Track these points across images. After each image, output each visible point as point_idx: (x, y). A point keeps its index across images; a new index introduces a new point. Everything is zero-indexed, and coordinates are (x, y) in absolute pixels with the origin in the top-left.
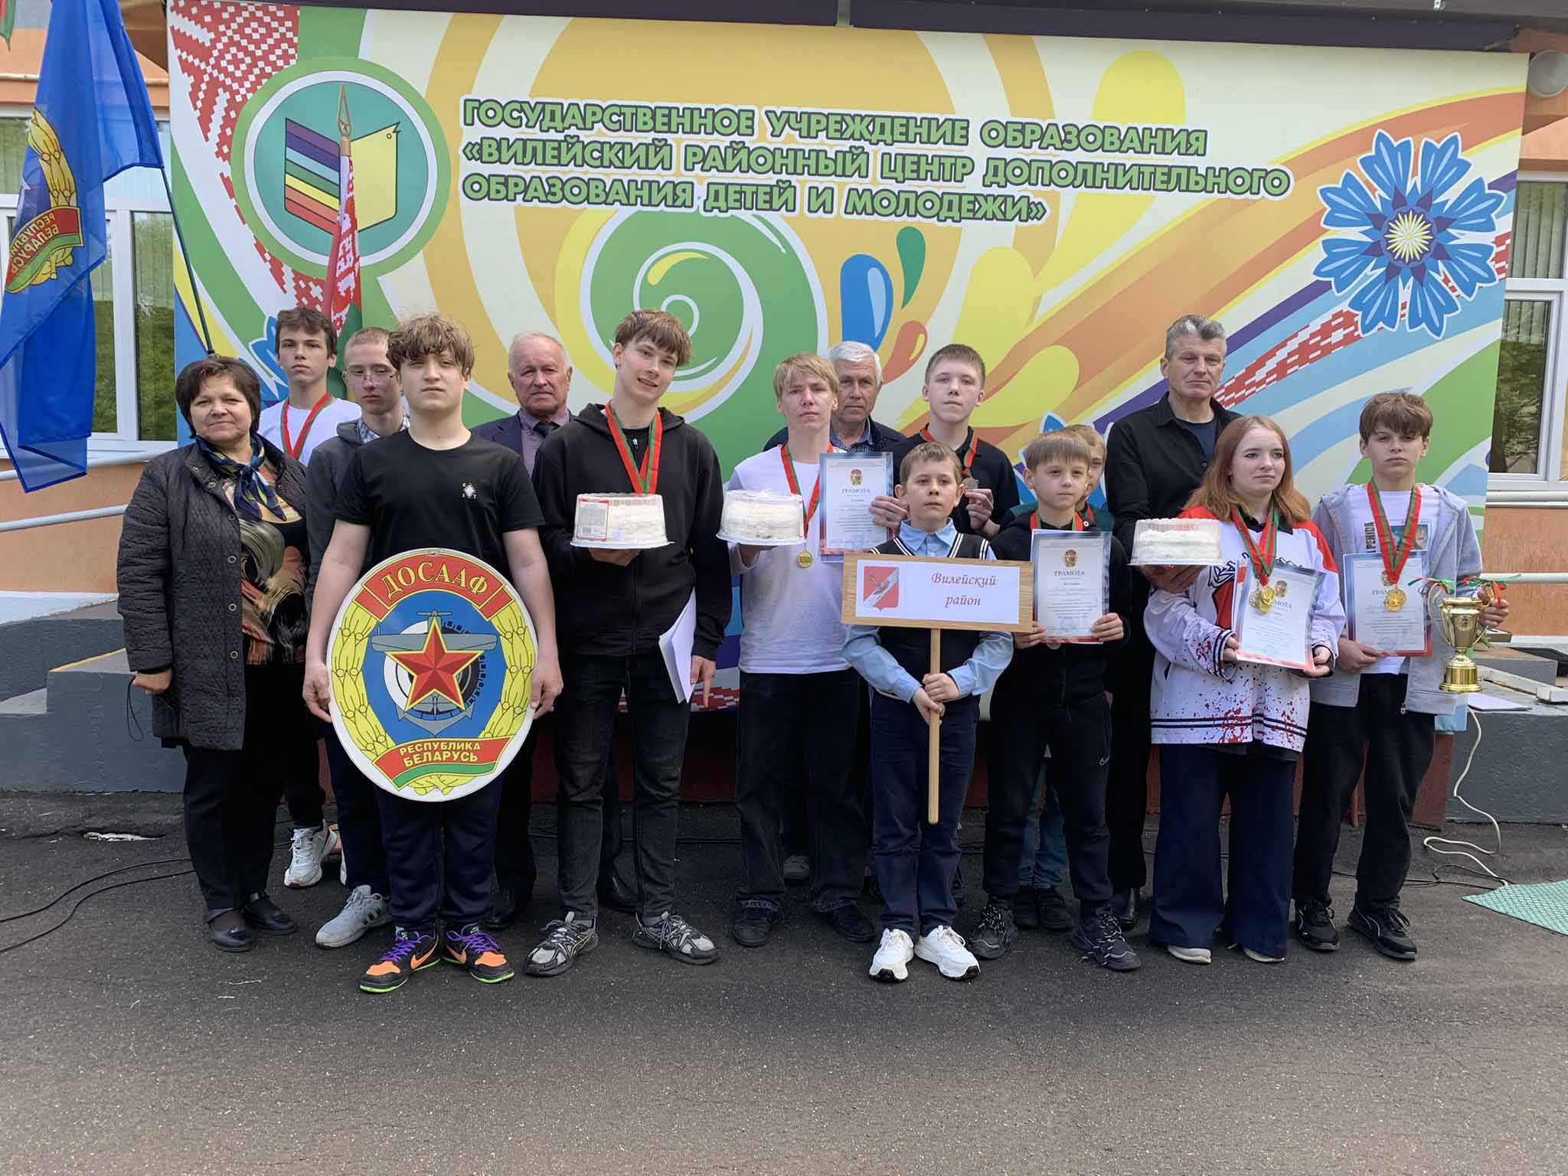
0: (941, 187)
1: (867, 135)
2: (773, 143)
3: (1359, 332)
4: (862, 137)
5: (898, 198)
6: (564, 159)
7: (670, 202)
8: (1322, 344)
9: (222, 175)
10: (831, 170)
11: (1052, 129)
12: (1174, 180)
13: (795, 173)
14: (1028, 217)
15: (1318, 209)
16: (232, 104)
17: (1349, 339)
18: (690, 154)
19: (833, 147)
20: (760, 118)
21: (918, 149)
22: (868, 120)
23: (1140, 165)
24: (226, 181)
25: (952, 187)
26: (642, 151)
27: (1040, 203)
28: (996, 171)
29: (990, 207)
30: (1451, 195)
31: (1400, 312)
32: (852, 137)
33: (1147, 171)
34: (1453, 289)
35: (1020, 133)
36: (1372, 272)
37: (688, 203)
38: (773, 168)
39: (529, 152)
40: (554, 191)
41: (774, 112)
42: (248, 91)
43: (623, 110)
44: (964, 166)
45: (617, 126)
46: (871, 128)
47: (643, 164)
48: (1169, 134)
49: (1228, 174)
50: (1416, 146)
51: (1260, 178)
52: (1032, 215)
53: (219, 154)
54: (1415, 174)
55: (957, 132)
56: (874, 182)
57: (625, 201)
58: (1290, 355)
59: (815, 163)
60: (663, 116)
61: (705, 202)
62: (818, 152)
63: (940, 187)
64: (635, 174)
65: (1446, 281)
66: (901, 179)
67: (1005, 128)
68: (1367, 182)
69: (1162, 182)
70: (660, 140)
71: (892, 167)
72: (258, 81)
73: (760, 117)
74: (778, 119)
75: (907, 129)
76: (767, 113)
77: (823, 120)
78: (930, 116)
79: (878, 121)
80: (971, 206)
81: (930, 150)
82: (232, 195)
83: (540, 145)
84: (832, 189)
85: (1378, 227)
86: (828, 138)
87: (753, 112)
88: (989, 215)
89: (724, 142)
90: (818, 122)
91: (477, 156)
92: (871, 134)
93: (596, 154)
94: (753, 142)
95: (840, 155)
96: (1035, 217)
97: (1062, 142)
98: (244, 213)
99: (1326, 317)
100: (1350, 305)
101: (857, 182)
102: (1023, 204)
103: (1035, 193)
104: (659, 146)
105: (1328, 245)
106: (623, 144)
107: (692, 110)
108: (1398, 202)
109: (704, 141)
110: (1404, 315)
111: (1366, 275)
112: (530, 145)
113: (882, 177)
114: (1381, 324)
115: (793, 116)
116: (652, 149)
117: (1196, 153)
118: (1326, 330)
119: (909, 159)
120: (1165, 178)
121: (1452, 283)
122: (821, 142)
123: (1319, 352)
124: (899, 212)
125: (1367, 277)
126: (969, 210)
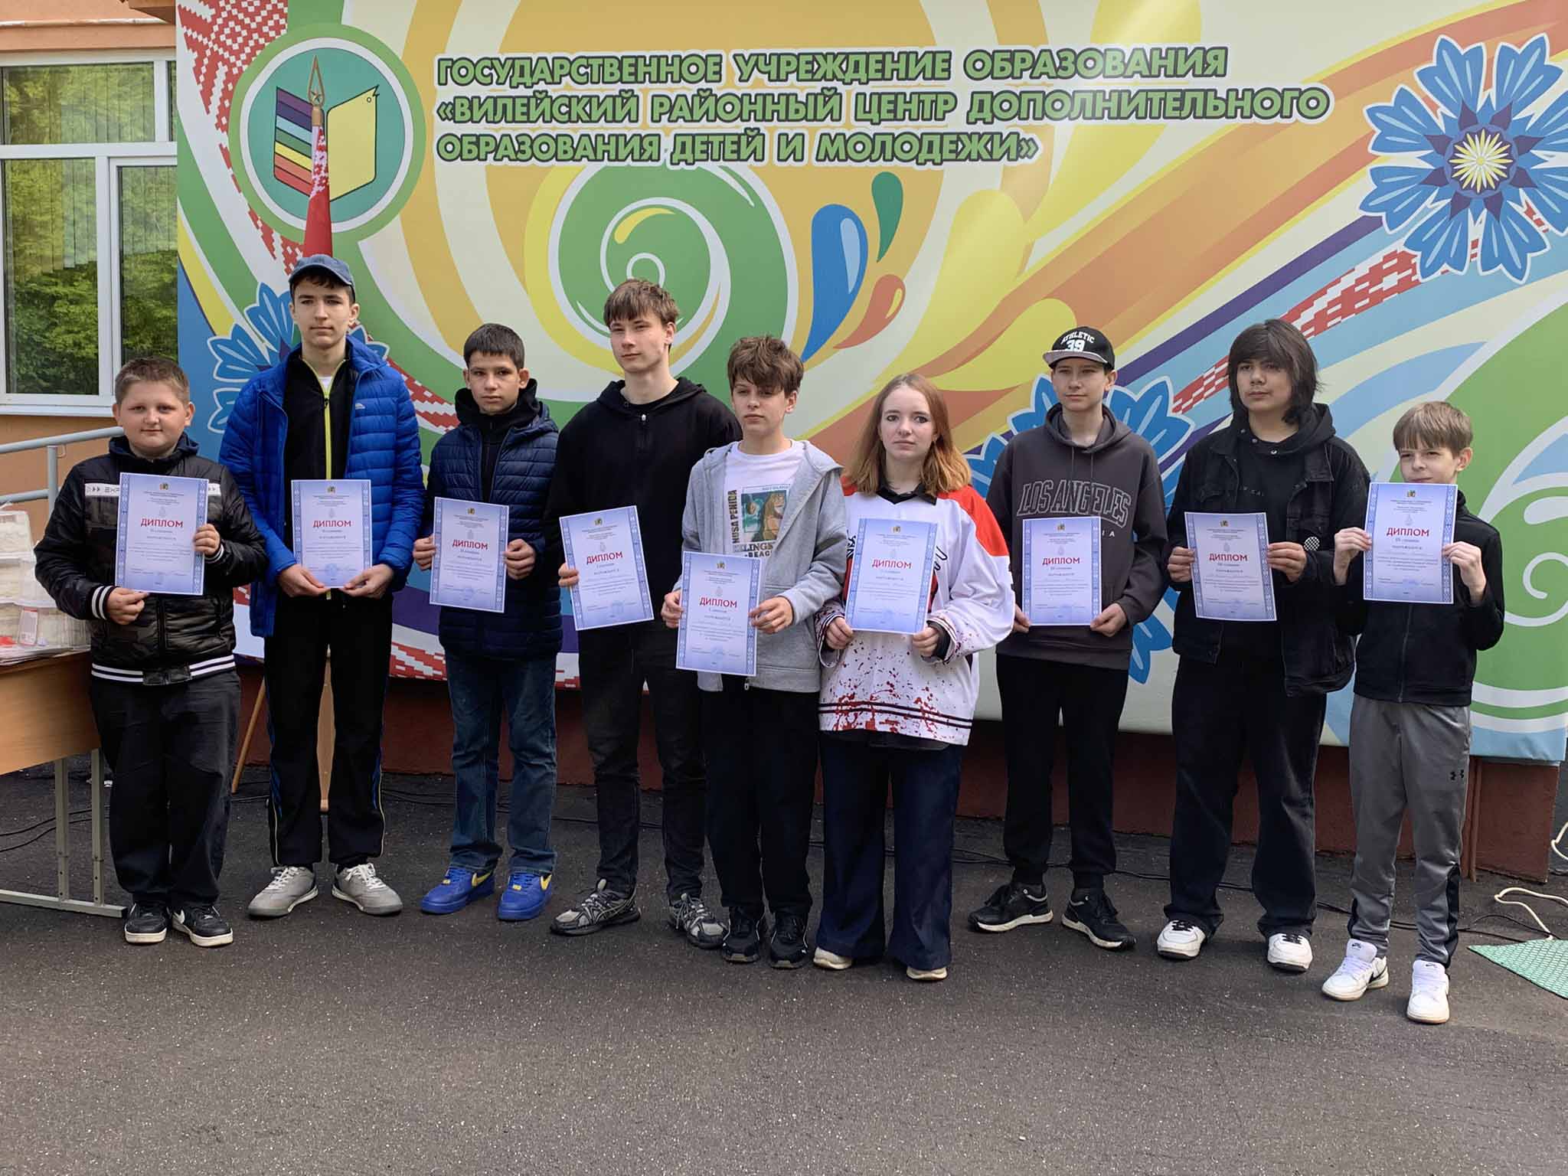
0: (918, 128)
1: (840, 75)
2: (740, 89)
3: (1418, 276)
4: (835, 77)
5: (873, 141)
6: (534, 114)
7: (637, 156)
8: (1372, 290)
9: (221, 146)
10: (802, 114)
11: (1045, 56)
12: (1186, 106)
13: (764, 119)
14: (1018, 156)
15: (1365, 132)
16: (231, 78)
17: (1404, 285)
18: (656, 105)
19: (803, 89)
20: (728, 64)
21: (894, 86)
22: (840, 58)
23: (1147, 91)
24: (225, 152)
25: (933, 126)
26: (609, 102)
27: (1032, 139)
28: (981, 105)
29: (975, 147)
30: (1535, 110)
31: (1470, 252)
32: (824, 77)
33: (1156, 97)
34: (1539, 223)
35: (1009, 62)
36: (1434, 204)
37: (655, 157)
38: (740, 115)
39: (500, 110)
40: (524, 149)
41: (742, 55)
42: (244, 62)
43: (591, 61)
44: (946, 102)
45: (584, 79)
46: (844, 66)
47: (610, 118)
48: (1182, 54)
49: (1254, 95)
50: (1490, 51)
51: (1292, 99)
52: (1022, 154)
53: (219, 125)
54: (1488, 86)
55: (938, 64)
56: (848, 125)
57: (592, 157)
58: (1331, 304)
59: (785, 108)
60: (630, 65)
61: (672, 154)
62: (788, 96)
63: (920, 127)
64: (602, 128)
65: (1530, 212)
66: (876, 120)
67: (992, 57)
68: (1426, 99)
69: (1175, 109)
70: (626, 92)
71: (866, 109)
72: (253, 54)
73: (728, 61)
74: (747, 62)
75: (882, 65)
76: (735, 56)
77: (793, 60)
78: (908, 49)
79: (852, 59)
80: (953, 147)
81: (908, 87)
82: (229, 165)
83: (509, 102)
84: (803, 135)
85: (1441, 151)
86: (798, 80)
87: (720, 56)
88: (974, 156)
89: (690, 90)
90: (789, 64)
91: (450, 116)
92: (845, 73)
93: (564, 109)
94: (720, 89)
95: (811, 99)
96: (1026, 155)
97: (1057, 70)
98: (240, 183)
99: (1377, 258)
100: (1405, 245)
101: (829, 126)
102: (1012, 142)
103: (1025, 128)
104: (626, 97)
105: (1376, 174)
106: (591, 97)
107: (659, 58)
108: (1468, 121)
109: (671, 90)
110: (1474, 258)
111: (1426, 207)
112: (500, 102)
113: (856, 120)
114: (1445, 267)
115: (762, 58)
116: (619, 101)
117: (1215, 74)
118: (1376, 274)
119: (884, 98)
120: (1177, 104)
121: (1538, 215)
122: (792, 85)
123: (1367, 301)
124: (874, 157)
125: (1427, 210)
126: (951, 151)
